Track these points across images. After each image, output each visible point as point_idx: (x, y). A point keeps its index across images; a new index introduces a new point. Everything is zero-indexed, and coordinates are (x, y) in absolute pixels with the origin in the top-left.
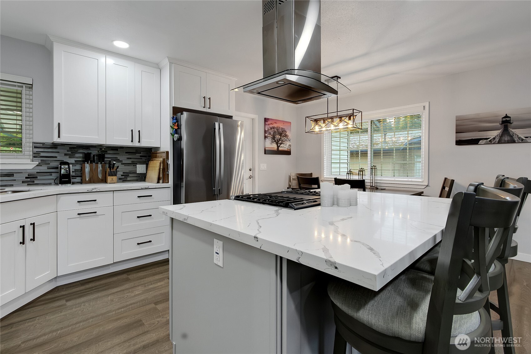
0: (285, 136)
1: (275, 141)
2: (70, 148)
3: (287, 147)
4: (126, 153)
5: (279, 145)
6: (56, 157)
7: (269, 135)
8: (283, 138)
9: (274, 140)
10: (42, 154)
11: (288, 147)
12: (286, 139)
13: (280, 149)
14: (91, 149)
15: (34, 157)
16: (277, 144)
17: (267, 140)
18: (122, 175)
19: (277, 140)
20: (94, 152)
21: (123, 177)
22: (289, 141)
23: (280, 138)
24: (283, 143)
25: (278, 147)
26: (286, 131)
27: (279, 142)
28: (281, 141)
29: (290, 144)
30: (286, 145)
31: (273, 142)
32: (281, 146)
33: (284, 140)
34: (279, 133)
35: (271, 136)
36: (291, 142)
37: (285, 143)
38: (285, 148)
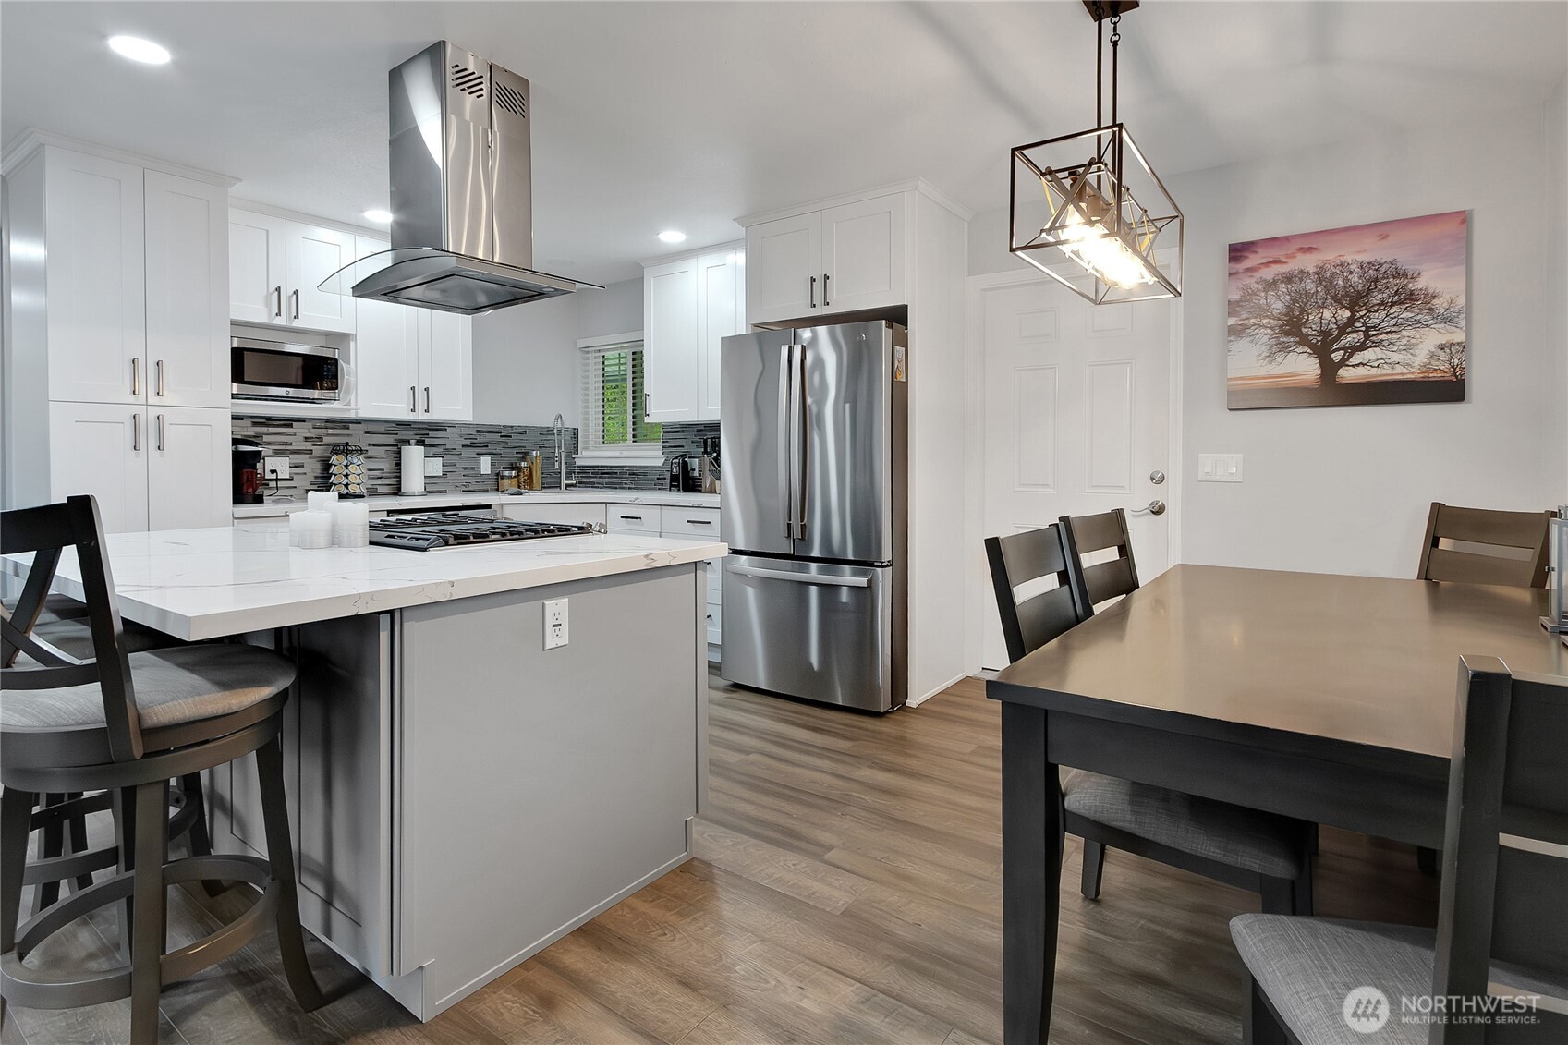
0: (1400, 303)
1: (1304, 340)
3: (1420, 360)
5: (1338, 356)
7: (1252, 321)
8: (1382, 315)
9: (1299, 334)
10: (671, 443)
11: (1432, 355)
12: (1405, 315)
13: (1347, 374)
15: (664, 447)
16: (1321, 349)
19: (1325, 333)
22: (1447, 320)
23: (1351, 321)
24: (1378, 344)
25: (1329, 369)
26: (1405, 276)
27: (1337, 339)
28: (1355, 335)
29: (1459, 337)
30: (1409, 348)
31: (1285, 349)
32: (1353, 361)
33: (1393, 322)
34: (1347, 295)
35: (1265, 321)
36: (1463, 324)
37: (1404, 341)
38: (1399, 369)
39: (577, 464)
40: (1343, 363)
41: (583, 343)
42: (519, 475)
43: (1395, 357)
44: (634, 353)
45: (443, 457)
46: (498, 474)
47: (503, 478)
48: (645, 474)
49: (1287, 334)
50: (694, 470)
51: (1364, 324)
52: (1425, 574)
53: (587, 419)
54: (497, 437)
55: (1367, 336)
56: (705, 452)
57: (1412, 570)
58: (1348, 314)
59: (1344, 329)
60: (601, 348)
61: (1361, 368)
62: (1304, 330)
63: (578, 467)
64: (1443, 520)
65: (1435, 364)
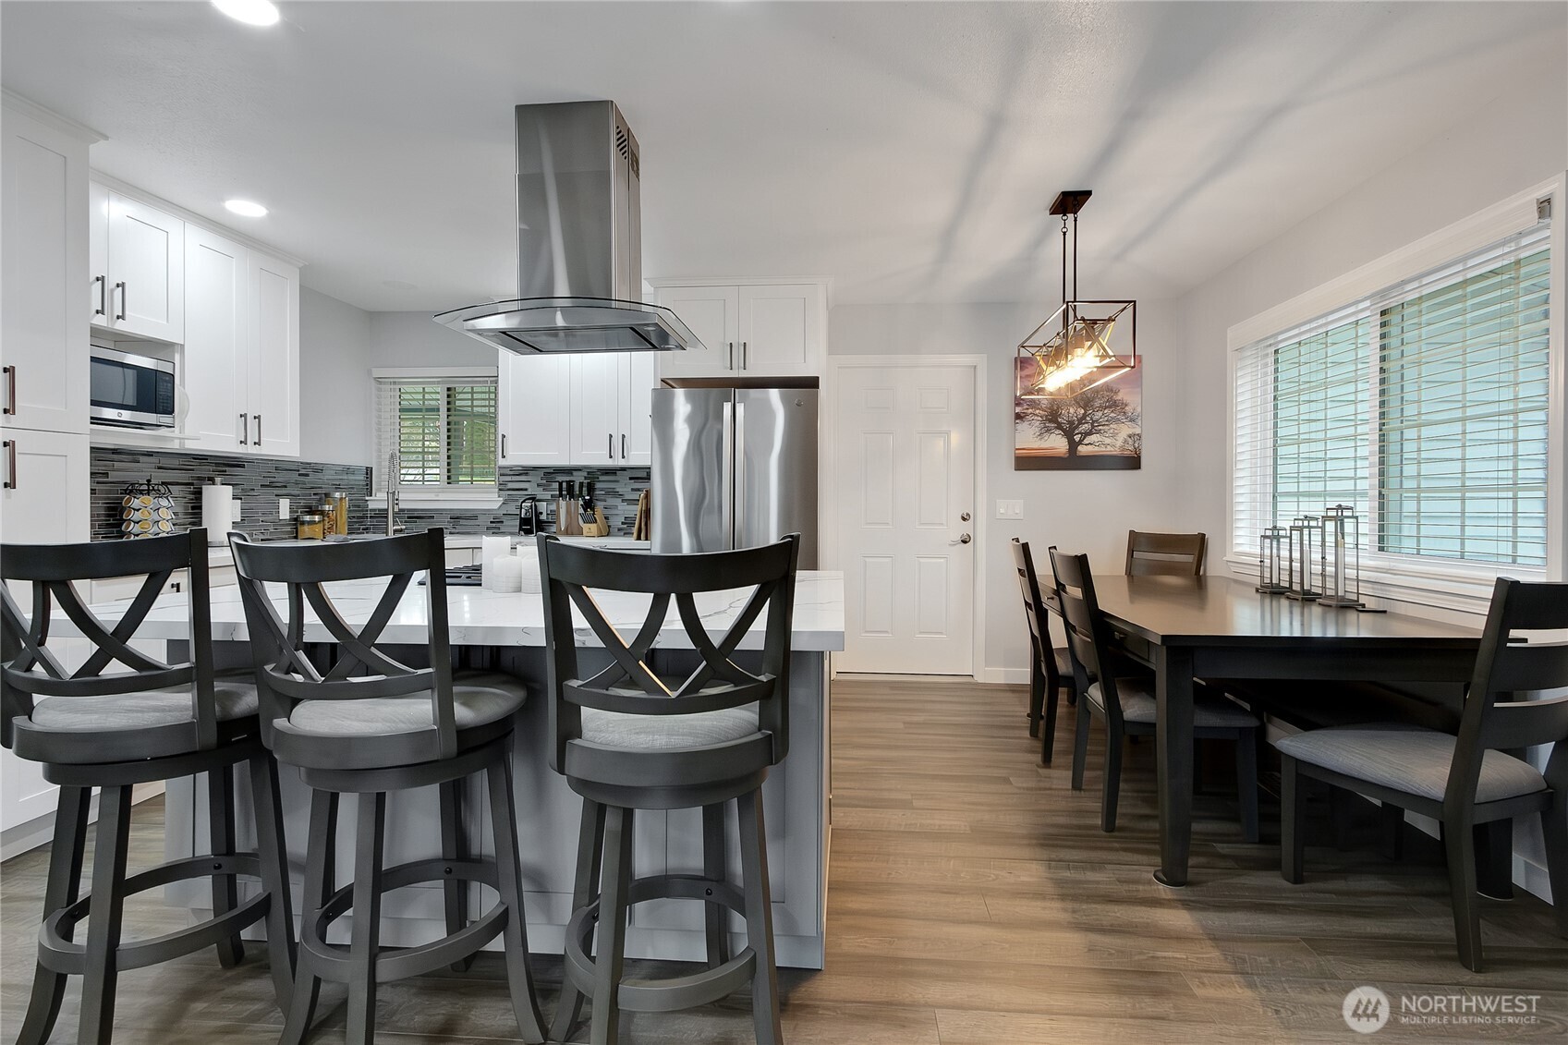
0: (1110, 407)
1: (1059, 427)
2: (545, 474)
3: (1119, 443)
4: (631, 479)
5: (1077, 438)
6: (526, 490)
7: (1030, 411)
8: (1100, 413)
9: (1056, 422)
10: (510, 485)
11: (1125, 441)
12: (1112, 415)
13: (1083, 450)
14: (575, 473)
15: (500, 490)
16: (1069, 434)
17: (1023, 426)
18: (623, 523)
19: (1071, 423)
20: (579, 478)
21: (625, 526)
22: (1132, 420)
23: (1084, 416)
24: (1098, 432)
25: (1073, 445)
26: (1112, 390)
27: (1077, 427)
28: (1086, 425)
29: (1138, 431)
30: (1114, 436)
31: (1048, 431)
32: (1086, 441)
33: (1106, 419)
34: (1082, 399)
35: (1037, 411)
36: (1140, 423)
37: (1111, 431)
38: (1109, 448)
39: (370, 507)
40: (1080, 442)
41: (377, 373)
42: (323, 520)
43: (1107, 441)
44: (449, 389)
45: (241, 499)
46: (296, 519)
47: (303, 523)
48: (475, 517)
49: (1050, 421)
50: (541, 513)
51: (1091, 419)
52: (1129, 572)
53: (379, 457)
54: (295, 476)
55: (1093, 427)
56: (561, 495)
57: (1122, 570)
58: (1083, 411)
59: (1081, 420)
60: (396, 380)
61: (1089, 446)
62: (1060, 420)
63: (371, 510)
64: (1136, 540)
65: (1127, 447)
